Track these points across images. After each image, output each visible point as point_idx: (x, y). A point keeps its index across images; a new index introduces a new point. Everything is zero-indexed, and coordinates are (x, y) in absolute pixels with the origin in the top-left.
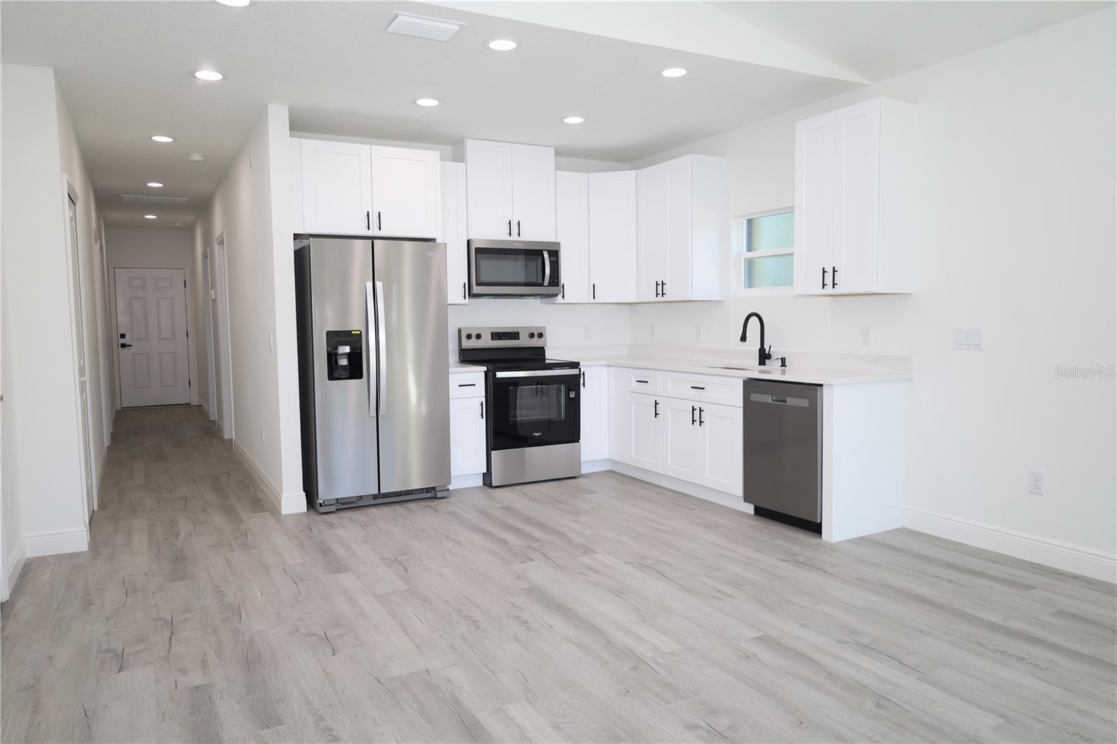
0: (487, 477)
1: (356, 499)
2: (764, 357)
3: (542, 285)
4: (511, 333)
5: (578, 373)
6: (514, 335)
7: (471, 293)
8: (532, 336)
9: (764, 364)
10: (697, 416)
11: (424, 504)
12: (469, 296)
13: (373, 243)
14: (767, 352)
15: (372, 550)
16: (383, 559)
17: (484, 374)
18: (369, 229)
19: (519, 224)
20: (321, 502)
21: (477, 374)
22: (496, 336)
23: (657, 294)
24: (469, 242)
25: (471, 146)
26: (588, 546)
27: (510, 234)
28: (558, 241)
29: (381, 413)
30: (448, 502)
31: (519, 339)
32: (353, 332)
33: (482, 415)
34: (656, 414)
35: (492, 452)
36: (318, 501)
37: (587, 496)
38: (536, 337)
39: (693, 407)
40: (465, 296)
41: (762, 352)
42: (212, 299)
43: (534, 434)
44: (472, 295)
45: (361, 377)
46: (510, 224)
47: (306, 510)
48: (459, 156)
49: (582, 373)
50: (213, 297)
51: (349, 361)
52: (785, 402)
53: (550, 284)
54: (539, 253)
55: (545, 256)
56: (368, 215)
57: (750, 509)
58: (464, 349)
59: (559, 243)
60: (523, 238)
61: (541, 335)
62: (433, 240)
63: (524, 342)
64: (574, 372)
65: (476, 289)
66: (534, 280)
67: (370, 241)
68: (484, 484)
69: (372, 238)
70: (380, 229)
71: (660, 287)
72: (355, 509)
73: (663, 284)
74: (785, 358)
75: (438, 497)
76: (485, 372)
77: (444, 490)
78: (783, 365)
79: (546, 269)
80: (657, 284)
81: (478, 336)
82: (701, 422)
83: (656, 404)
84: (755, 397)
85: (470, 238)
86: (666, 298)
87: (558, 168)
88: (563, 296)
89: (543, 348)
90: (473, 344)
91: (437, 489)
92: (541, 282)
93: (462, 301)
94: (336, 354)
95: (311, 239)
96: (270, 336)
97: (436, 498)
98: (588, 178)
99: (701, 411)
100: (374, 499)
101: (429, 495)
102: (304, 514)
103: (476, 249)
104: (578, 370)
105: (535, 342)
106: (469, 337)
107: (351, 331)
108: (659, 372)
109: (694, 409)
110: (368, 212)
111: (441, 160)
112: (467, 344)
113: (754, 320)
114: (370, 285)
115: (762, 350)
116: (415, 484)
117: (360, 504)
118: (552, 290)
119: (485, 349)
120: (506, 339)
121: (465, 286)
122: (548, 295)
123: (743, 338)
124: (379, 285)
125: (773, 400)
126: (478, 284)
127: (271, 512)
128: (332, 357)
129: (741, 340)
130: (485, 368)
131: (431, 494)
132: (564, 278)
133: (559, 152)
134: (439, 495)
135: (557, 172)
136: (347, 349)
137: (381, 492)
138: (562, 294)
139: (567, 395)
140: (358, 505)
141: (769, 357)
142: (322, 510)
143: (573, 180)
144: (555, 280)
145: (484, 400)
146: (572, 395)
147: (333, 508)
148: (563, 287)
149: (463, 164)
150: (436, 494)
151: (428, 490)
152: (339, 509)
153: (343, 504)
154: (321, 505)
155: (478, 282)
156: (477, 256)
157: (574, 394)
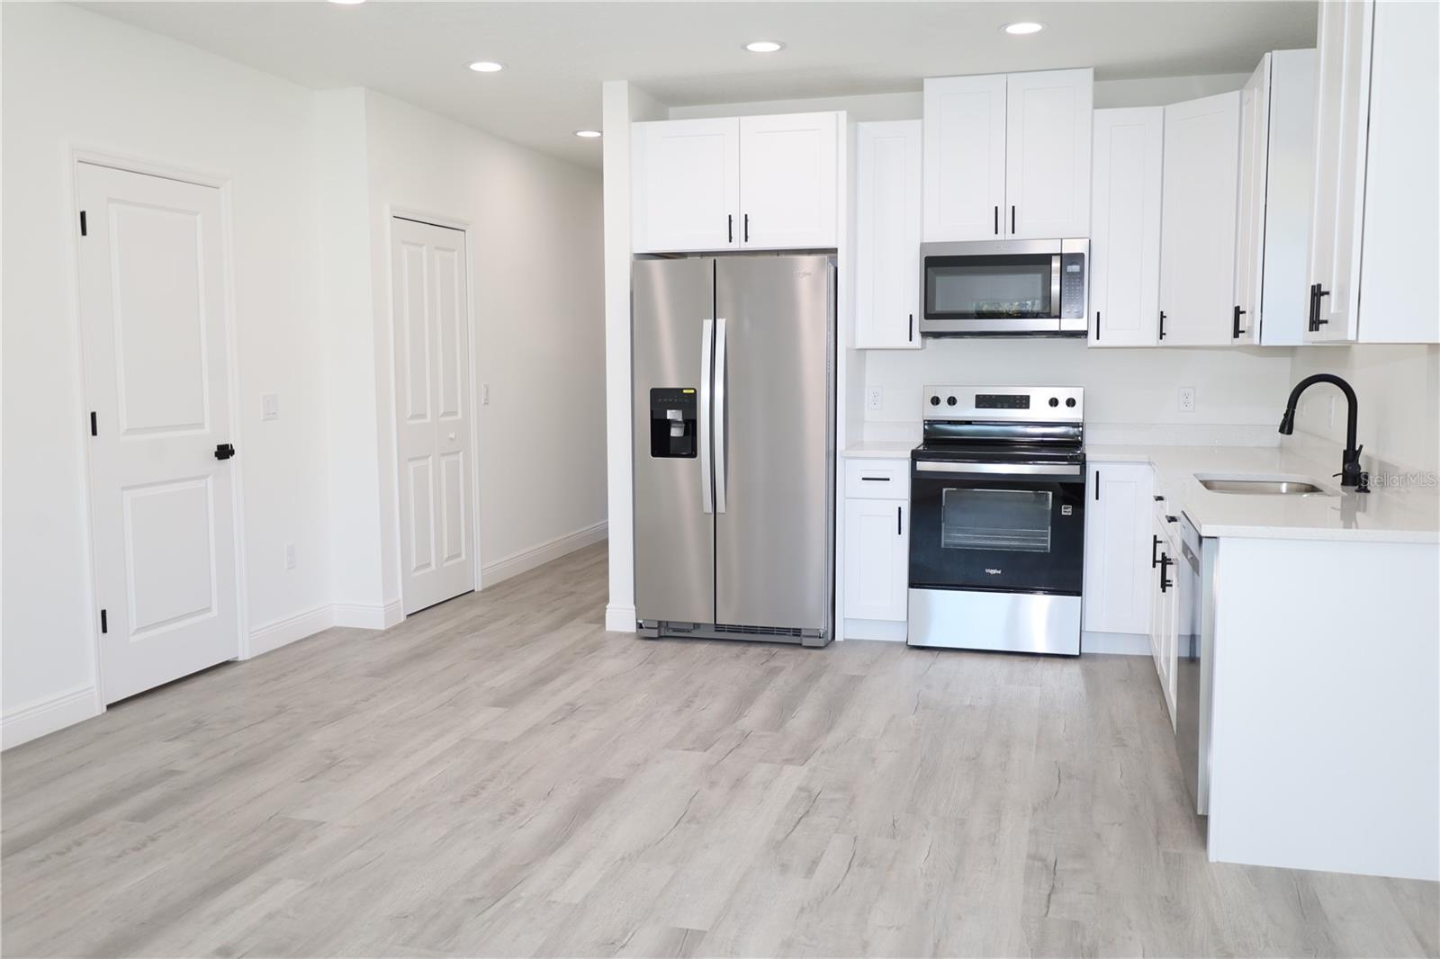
1: (692, 626)
5: (1075, 473)
7: (931, 330)
11: (774, 651)
12: (923, 335)
13: (715, 261)
18: (730, 241)
19: (1013, 212)
20: (641, 622)
22: (984, 401)
25: (936, 90)
27: (996, 229)
29: (719, 509)
31: (1028, 408)
32: (685, 391)
38: (1062, 405)
40: (912, 337)
41: (1350, 457)
43: (988, 571)
44: (931, 334)
45: (694, 455)
46: (996, 212)
47: (635, 630)
49: (1093, 473)
56: (730, 221)
60: (1021, 235)
61: (1071, 402)
62: (833, 251)
64: (1073, 469)
65: (925, 325)
67: (713, 259)
69: (735, 254)
70: (744, 240)
72: (684, 641)
75: (804, 644)
78: (1363, 487)
79: (1054, 288)
81: (952, 401)
85: (925, 242)
87: (1097, 105)
88: (1097, 335)
90: (942, 412)
91: (802, 633)
93: (907, 344)
97: (801, 645)
98: (1164, 114)
103: (927, 259)
104: (1078, 468)
107: (682, 389)
110: (730, 216)
112: (932, 413)
114: (708, 324)
115: (1350, 452)
117: (695, 634)
118: (1069, 323)
122: (1061, 333)
124: (721, 323)
128: (658, 426)
129: (1282, 430)
133: (1100, 75)
134: (806, 642)
135: (1097, 111)
136: (677, 415)
137: (718, 623)
138: (1095, 332)
139: (1055, 510)
140: (693, 636)
142: (642, 632)
146: (1067, 511)
147: (655, 633)
148: (1098, 318)
149: (918, 122)
150: (801, 640)
152: (667, 637)
153: (675, 630)
154: (640, 626)
155: (928, 312)
156: (929, 269)
157: (1070, 510)
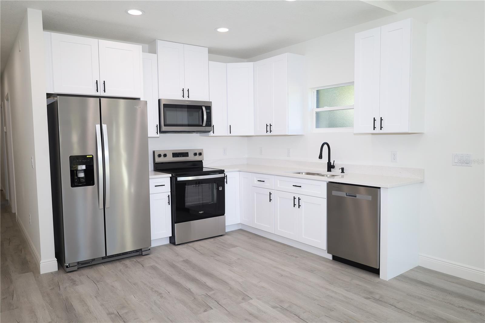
0: (172, 240)
1: (91, 261)
2: (330, 167)
3: (202, 126)
4: (184, 153)
5: (224, 176)
6: (186, 154)
7: (161, 131)
8: (195, 154)
9: (330, 171)
10: (297, 202)
11: (135, 260)
12: (160, 132)
13: (100, 100)
14: (332, 164)
15: (102, 305)
16: (109, 314)
17: (170, 178)
18: (97, 92)
19: (188, 91)
20: (67, 265)
21: (165, 179)
22: (175, 155)
23: (267, 131)
24: (159, 100)
25: (160, 44)
26: (244, 292)
27: (183, 96)
28: (210, 101)
29: (107, 206)
30: (150, 258)
31: (188, 156)
32: (87, 156)
33: (169, 203)
34: (270, 200)
35: (175, 224)
36: (65, 265)
37: (233, 249)
38: (198, 155)
39: (294, 197)
40: (157, 132)
41: (329, 164)
42: (5, 132)
43: (199, 212)
44: (161, 132)
45: (93, 184)
46: (183, 90)
47: (57, 270)
48: (153, 50)
49: (226, 176)
50: (5, 131)
51: (85, 175)
52: (356, 196)
53: (206, 126)
54: (200, 108)
55: (203, 109)
56: (97, 83)
57: (330, 257)
58: (157, 163)
59: (211, 102)
60: (190, 99)
61: (200, 154)
62: (139, 99)
63: (191, 158)
64: (221, 175)
65: (164, 128)
66: (197, 123)
67: (98, 99)
68: (170, 243)
69: (100, 97)
70: (105, 92)
71: (269, 127)
72: (91, 267)
73: (270, 125)
74: (343, 168)
76: (170, 177)
77: (147, 250)
78: (343, 172)
79: (204, 117)
80: (267, 126)
81: (165, 155)
82: (299, 206)
83: (270, 194)
84: (334, 193)
85: (160, 98)
86: (272, 133)
87: (209, 60)
88: (213, 132)
89: (202, 161)
90: (162, 160)
91: (143, 250)
92: (202, 124)
93: (156, 135)
94: (77, 170)
95: (58, 97)
96: (32, 158)
97: (142, 255)
98: (226, 65)
99: (299, 199)
100: (102, 259)
101: (138, 253)
102: (56, 272)
103: (164, 105)
104: (224, 174)
105: (197, 158)
106: (160, 156)
108: (272, 176)
109: (294, 198)
110: (97, 81)
111: (143, 52)
112: (158, 160)
113: (325, 146)
114: (98, 126)
115: (329, 163)
116: (129, 247)
117: (93, 263)
118: (207, 128)
119: (169, 163)
120: (181, 157)
121: (157, 127)
122: (205, 131)
123: (321, 157)
124: (104, 126)
125: (347, 195)
126: (165, 125)
127: (33, 272)
128: (74, 173)
129: (319, 158)
130: (170, 175)
131: (139, 253)
132: (214, 122)
133: (211, 51)
134: (144, 253)
135: (209, 61)
136: (84, 167)
137: (107, 255)
138: (213, 131)
139: (218, 189)
140: (91, 264)
141: (333, 167)
142: (68, 270)
143: (218, 67)
144: (209, 123)
145: (170, 194)
146: (221, 189)
147: (76, 268)
148: (213, 127)
149: (156, 55)
150: (142, 253)
151: (137, 251)
152: (80, 268)
153: (82, 264)
154: (67, 267)
155: (165, 124)
156: (164, 108)
157: (221, 188)
